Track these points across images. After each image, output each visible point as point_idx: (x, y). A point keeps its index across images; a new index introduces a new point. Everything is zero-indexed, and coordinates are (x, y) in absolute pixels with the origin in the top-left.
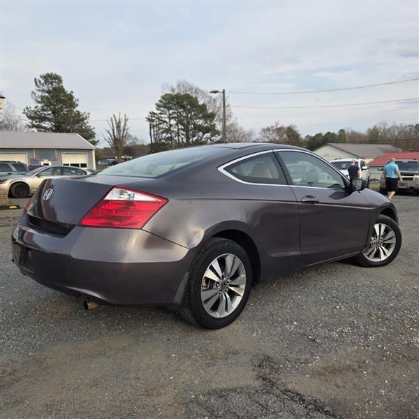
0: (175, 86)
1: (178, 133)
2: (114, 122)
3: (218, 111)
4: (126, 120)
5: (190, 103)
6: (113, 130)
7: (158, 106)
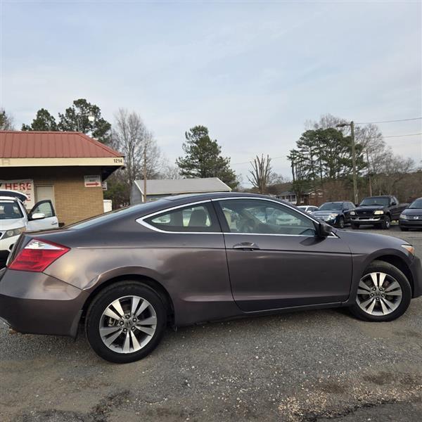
0: (318, 122)
1: (320, 169)
2: (257, 163)
3: (367, 142)
4: (269, 160)
5: (334, 138)
6: (257, 171)
7: (300, 144)
